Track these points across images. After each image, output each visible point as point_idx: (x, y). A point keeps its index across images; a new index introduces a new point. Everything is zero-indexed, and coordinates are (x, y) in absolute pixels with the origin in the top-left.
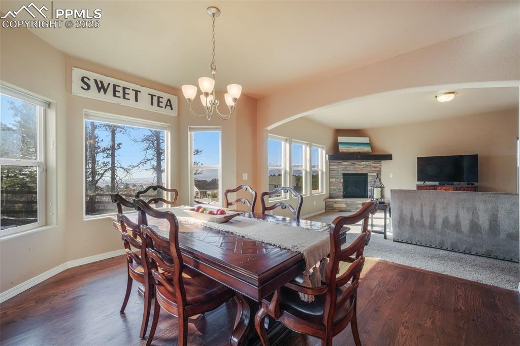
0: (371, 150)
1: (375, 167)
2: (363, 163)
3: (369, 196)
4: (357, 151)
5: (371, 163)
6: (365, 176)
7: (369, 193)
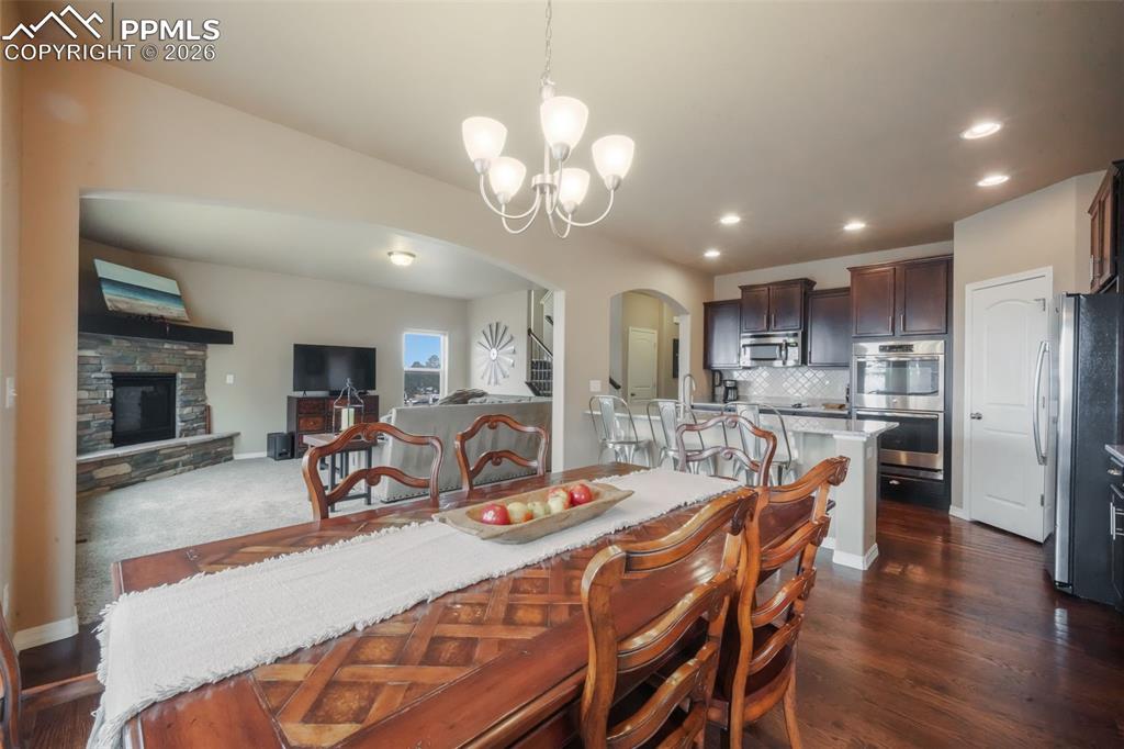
0: (185, 315)
1: (192, 358)
2: (166, 346)
3: (177, 433)
4: (155, 312)
5: (186, 348)
6: (168, 381)
7: (179, 425)
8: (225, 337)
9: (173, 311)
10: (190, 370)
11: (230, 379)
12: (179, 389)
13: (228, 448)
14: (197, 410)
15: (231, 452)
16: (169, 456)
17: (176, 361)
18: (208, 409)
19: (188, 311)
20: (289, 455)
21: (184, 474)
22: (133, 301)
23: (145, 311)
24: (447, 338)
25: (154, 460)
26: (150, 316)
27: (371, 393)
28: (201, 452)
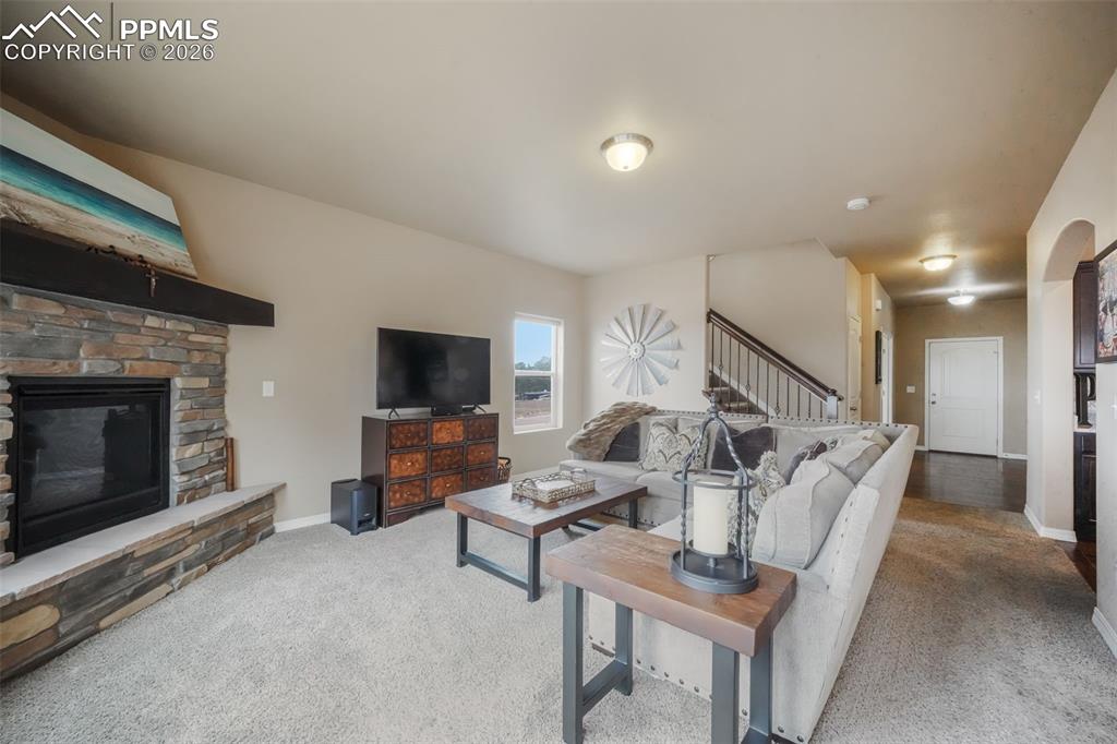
0: (189, 262)
1: (203, 348)
2: (151, 321)
3: (173, 497)
4: (124, 246)
5: (189, 328)
6: (154, 394)
7: (177, 481)
8: (258, 313)
9: (166, 252)
10: (198, 371)
11: (268, 389)
12: (178, 408)
13: (266, 515)
14: (210, 447)
15: (270, 521)
16: (155, 557)
17: (171, 354)
18: (230, 444)
19: (195, 256)
20: (374, 522)
21: (187, 590)
22: (74, 214)
23: (103, 240)
24: (561, 330)
25: (121, 575)
26: (112, 250)
27: (487, 409)
28: (218, 535)
